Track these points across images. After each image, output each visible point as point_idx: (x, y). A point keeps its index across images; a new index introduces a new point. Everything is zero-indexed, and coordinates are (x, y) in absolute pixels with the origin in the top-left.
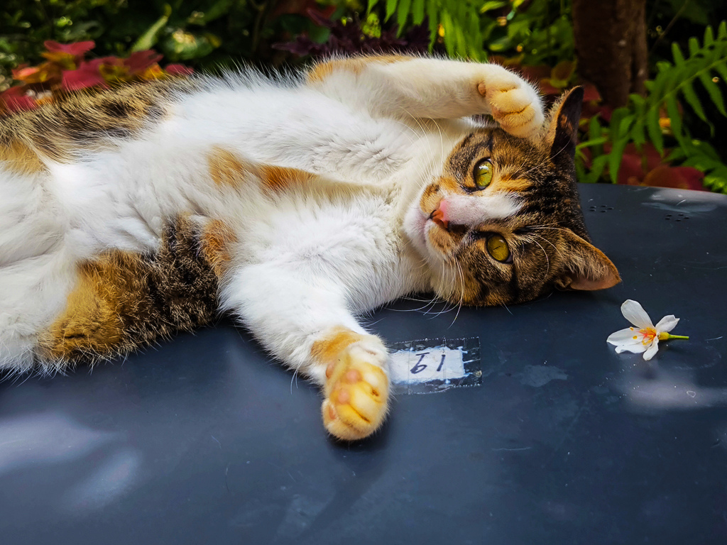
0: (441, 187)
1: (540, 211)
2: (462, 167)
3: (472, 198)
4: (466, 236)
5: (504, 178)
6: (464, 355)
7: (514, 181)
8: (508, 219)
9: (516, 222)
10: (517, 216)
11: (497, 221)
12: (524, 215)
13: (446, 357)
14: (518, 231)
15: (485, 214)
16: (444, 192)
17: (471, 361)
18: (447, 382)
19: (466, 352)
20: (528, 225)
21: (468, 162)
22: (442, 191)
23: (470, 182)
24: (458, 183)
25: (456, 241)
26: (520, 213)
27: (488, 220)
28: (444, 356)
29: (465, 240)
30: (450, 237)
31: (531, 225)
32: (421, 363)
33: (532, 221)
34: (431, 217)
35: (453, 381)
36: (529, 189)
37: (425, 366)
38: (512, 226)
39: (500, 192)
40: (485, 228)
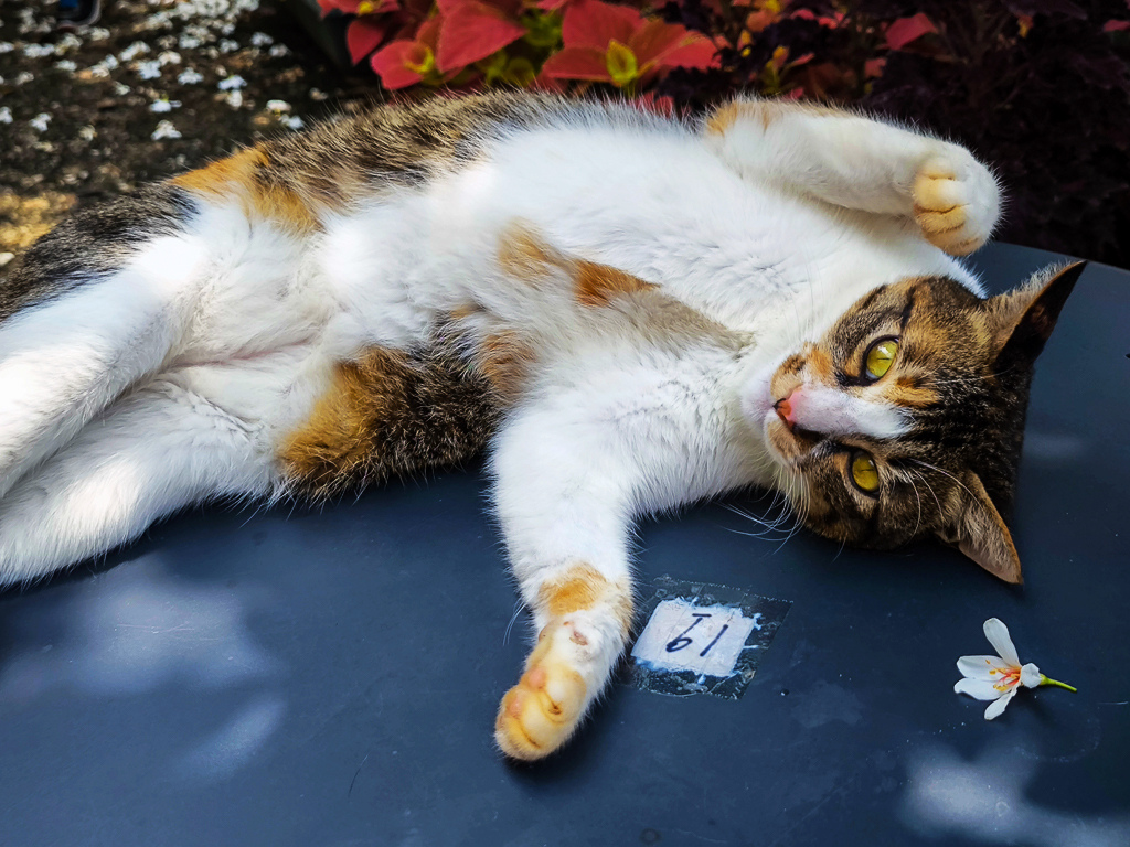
0: (807, 367)
1: (936, 442)
2: (849, 340)
3: (842, 396)
4: (819, 445)
5: (901, 382)
6: (755, 630)
7: (914, 391)
8: (883, 442)
9: (896, 448)
10: (900, 441)
11: (869, 438)
12: (910, 443)
13: (728, 630)
14: (895, 462)
15: (855, 425)
16: (806, 375)
17: (754, 647)
18: (701, 680)
19: (759, 627)
20: (913, 457)
21: (862, 335)
22: (805, 373)
23: (853, 367)
24: (835, 365)
25: (803, 450)
26: (903, 439)
27: (856, 435)
28: (726, 627)
29: (816, 451)
30: (794, 441)
31: (916, 458)
32: (688, 635)
33: (919, 453)
34: (776, 406)
35: (711, 680)
36: (931, 407)
37: (690, 641)
38: (889, 451)
39: (887, 401)
40: (849, 442)
